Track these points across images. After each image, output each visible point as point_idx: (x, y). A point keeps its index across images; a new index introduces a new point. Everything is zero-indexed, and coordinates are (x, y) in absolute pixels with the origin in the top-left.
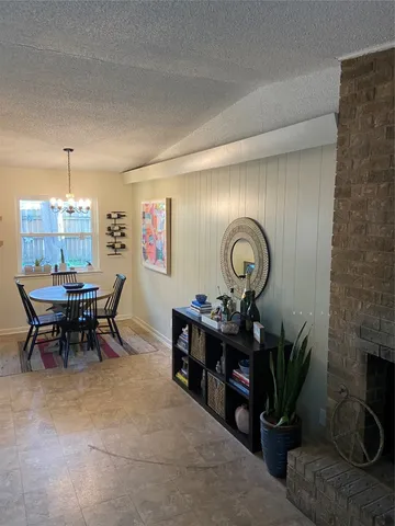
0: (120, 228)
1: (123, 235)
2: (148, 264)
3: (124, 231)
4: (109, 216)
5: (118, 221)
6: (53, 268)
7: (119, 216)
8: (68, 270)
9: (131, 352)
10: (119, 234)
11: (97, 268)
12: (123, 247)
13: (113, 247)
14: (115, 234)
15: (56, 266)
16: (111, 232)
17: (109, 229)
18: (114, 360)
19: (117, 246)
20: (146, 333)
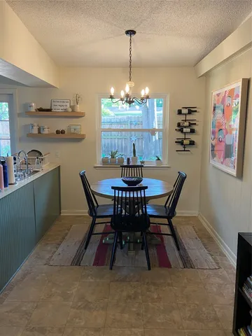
0: (190, 124)
1: (193, 131)
2: (216, 163)
3: (194, 127)
4: (180, 112)
5: (189, 117)
6: (125, 161)
7: (190, 112)
8: (139, 164)
9: (187, 263)
10: (189, 130)
11: (165, 163)
12: (192, 143)
13: (182, 143)
14: (185, 130)
15: (128, 160)
16: (180, 128)
17: (179, 125)
18: (164, 271)
19: (186, 142)
20: (210, 239)
